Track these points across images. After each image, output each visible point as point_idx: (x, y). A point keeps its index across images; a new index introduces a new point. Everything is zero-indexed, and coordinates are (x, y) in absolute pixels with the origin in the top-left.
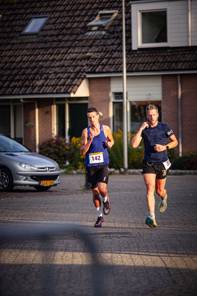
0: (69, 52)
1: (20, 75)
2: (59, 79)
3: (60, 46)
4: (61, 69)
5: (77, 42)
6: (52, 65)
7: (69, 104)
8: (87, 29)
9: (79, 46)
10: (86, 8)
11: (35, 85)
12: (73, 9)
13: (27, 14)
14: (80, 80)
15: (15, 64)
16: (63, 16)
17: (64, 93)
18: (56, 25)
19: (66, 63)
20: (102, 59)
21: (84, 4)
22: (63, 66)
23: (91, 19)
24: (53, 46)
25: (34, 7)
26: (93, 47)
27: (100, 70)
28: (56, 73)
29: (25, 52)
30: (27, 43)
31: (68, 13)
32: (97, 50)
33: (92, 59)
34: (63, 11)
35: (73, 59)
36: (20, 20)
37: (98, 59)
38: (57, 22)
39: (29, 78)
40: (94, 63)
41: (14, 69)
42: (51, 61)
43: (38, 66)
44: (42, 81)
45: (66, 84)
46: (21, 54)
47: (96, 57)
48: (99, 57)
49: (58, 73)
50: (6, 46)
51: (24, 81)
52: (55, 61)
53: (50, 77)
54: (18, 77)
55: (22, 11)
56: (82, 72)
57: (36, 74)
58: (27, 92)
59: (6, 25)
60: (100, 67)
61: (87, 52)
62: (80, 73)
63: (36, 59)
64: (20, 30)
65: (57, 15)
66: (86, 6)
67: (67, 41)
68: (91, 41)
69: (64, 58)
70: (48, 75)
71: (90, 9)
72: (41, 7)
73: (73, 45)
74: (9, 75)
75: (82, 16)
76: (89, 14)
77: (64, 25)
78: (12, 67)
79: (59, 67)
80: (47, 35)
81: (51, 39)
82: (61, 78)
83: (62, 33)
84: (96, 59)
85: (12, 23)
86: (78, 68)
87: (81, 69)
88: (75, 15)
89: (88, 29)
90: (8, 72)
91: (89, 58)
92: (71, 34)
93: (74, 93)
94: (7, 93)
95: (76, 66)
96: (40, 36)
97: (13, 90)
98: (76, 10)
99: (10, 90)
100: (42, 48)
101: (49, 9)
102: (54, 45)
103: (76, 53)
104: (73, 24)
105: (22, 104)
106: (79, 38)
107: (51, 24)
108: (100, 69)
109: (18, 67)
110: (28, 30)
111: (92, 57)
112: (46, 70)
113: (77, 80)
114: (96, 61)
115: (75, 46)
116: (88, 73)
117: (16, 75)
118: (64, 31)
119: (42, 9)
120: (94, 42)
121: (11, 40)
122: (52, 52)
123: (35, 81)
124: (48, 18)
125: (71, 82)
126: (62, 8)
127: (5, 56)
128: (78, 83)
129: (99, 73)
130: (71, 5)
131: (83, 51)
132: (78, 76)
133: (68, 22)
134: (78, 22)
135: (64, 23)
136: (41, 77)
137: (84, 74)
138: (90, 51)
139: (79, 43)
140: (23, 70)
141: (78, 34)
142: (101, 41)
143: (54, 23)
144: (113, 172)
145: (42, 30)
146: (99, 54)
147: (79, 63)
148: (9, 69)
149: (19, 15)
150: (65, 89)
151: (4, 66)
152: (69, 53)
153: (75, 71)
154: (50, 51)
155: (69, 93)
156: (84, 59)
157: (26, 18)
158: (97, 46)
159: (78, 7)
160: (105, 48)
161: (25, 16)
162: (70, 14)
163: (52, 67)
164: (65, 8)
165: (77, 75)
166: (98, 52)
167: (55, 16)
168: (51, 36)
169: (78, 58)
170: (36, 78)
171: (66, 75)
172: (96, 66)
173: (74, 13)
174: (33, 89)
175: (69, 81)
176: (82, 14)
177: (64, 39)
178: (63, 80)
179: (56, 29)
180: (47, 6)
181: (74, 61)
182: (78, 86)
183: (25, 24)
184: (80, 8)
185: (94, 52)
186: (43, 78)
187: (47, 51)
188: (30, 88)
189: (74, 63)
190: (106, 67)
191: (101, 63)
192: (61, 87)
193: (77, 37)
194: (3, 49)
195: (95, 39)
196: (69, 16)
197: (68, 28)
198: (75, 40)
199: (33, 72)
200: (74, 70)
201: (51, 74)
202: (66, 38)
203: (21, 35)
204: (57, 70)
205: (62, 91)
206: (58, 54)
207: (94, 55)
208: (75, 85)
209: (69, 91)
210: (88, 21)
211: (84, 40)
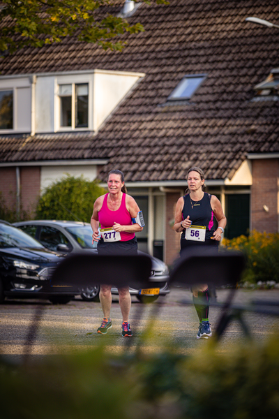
0: (228, 124)
1: (161, 154)
2: (212, 160)
3: (216, 116)
4: (215, 147)
5: (239, 111)
6: (204, 142)
7: (226, 195)
8: (254, 93)
9: (242, 117)
10: (256, 65)
11: (180, 168)
12: (238, 66)
13: (178, 73)
14: (240, 161)
15: (156, 140)
16: (225, 76)
17: (217, 179)
18: (214, 87)
19: (223, 139)
20: (270, 133)
21: (253, 59)
22: (219, 143)
23: (261, 80)
24: (208, 116)
25: (187, 64)
26: (260, 118)
27: (267, 149)
28: (208, 152)
29: (171, 124)
30: (174, 112)
31: (231, 72)
32: (264, 122)
33: (257, 134)
34: (224, 69)
35: (232, 134)
36: (168, 80)
37: (265, 135)
38: (217, 84)
39: (174, 159)
40: (260, 140)
41: (155, 146)
42: (203, 135)
43: (186, 143)
44: (189, 163)
45: (221, 167)
46: (166, 126)
47: (263, 131)
48: (267, 131)
49: (211, 152)
50: (147, 115)
51: (166, 163)
52: (209, 137)
53: (201, 158)
54: (158, 158)
55: (172, 69)
56: (243, 152)
57: (183, 153)
58: (170, 177)
59: (150, 87)
60: (267, 144)
61: (250, 125)
62: (240, 153)
63: (185, 134)
64: (167, 94)
65: (217, 74)
66: (256, 62)
67: (227, 109)
68: (258, 110)
69: (221, 132)
70: (198, 155)
71: (261, 66)
72: (196, 63)
73: (234, 115)
74: (147, 155)
75: (249, 76)
76: (259, 73)
77: (226, 88)
78: (152, 144)
79: (213, 144)
80: (201, 102)
81: (206, 106)
82: (215, 159)
83: (221, 98)
84: (261, 133)
85: (157, 84)
86: (238, 146)
87: (241, 148)
88: (241, 74)
89: (256, 94)
90: (147, 150)
91: (253, 132)
92: (233, 100)
93: (230, 179)
94: (143, 178)
95: (235, 144)
96: (193, 102)
97: (151, 175)
98: (242, 68)
99: (147, 174)
100: (193, 119)
101: (207, 66)
102: (210, 114)
103: (237, 126)
104: (236, 87)
105: (164, 194)
106: (243, 105)
107: (208, 86)
108: (266, 147)
109: (160, 143)
110: (177, 94)
111: (258, 131)
112: (196, 149)
113: (234, 161)
114: (263, 136)
115: (238, 117)
116: (251, 152)
117: (156, 154)
118: (225, 96)
119: (198, 67)
120: (262, 111)
121: (155, 107)
122: (206, 124)
123: (180, 163)
124: (205, 78)
125: (228, 165)
126: (224, 65)
127: (145, 129)
128: (236, 166)
129: (265, 152)
130: (236, 61)
131: (247, 122)
132: (237, 156)
133: (230, 84)
134: (243, 84)
135: (226, 85)
136: (189, 158)
137: (246, 154)
138: (255, 122)
139: (242, 113)
140: (166, 148)
141: (242, 100)
142: (271, 110)
143: (212, 86)
144: (273, 286)
145: (196, 94)
146: (267, 127)
147: (240, 139)
148: (148, 146)
149: (168, 75)
150: (218, 175)
151: (142, 143)
152: (228, 126)
153: (234, 150)
154: (204, 122)
155: (223, 179)
156: (247, 133)
157: (176, 78)
158: (266, 116)
159: (246, 64)
160: (275, 119)
161: (175, 75)
162: (234, 73)
163: (204, 144)
164: (229, 65)
165: (235, 155)
166: (266, 124)
167: (214, 76)
168: (207, 102)
169: (239, 132)
170: (182, 159)
171: (222, 155)
172: (262, 144)
173: (239, 72)
174: (177, 174)
175: (225, 162)
176: (250, 73)
177: (223, 106)
178: (216, 162)
179: (214, 94)
180: (205, 62)
181: (233, 137)
182: (236, 170)
183: (174, 86)
184: (247, 65)
185: (261, 125)
186: (192, 158)
187: (200, 122)
188: (173, 172)
189: (234, 140)
190: (275, 145)
191: (269, 139)
192: (214, 171)
193: (240, 104)
194: (143, 119)
195: (264, 108)
196: (231, 76)
197: (230, 92)
198: (238, 108)
199: (180, 151)
200: (232, 148)
201: (201, 154)
202: (226, 105)
203: (168, 101)
204: (211, 148)
205: (215, 176)
206: (213, 127)
207: (260, 129)
208: (231, 169)
209: (224, 176)
210: (257, 83)
211: (249, 108)
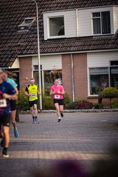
3: (2, 39)
4: (2, 53)
5: (12, 37)
8: (19, 29)
9: (13, 39)
10: (17, 16)
12: (9, 17)
14: (14, 58)
16: (4, 22)
17: (5, 66)
19: (6, 49)
20: (27, 46)
21: (16, 14)
22: (4, 50)
26: (22, 39)
31: (6, 20)
33: (21, 46)
34: (3, 19)
35: (10, 47)
40: (22, 49)
45: (6, 61)
48: (25, 45)
49: (1, 55)
60: (25, 50)
61: (18, 43)
62: (14, 55)
66: (17, 15)
67: (6, 36)
68: (20, 36)
69: (5, 46)
71: (20, 17)
73: (10, 38)
76: (19, 20)
82: (3, 58)
83: (3, 31)
87: (14, 52)
91: (19, 45)
92: (9, 32)
93: (11, 67)
95: (11, 51)
98: (12, 18)
103: (12, 43)
104: (9, 26)
106: (13, 34)
108: (25, 52)
113: (12, 58)
114: (23, 47)
116: (19, 54)
118: (5, 30)
126: (3, 17)
129: (25, 54)
131: (15, 42)
133: (7, 25)
135: (5, 26)
137: (17, 55)
138: (20, 41)
141: (13, 32)
142: (26, 36)
146: (25, 43)
147: (14, 49)
150: (5, 64)
152: (8, 43)
153: (11, 53)
155: (8, 67)
156: (16, 46)
158: (24, 39)
159: (13, 16)
160: (28, 40)
162: (8, 20)
164: (5, 17)
165: (12, 56)
166: (24, 42)
169: (12, 46)
171: (6, 56)
173: (10, 20)
175: (8, 59)
176: (15, 20)
177: (4, 35)
181: (10, 48)
182: (13, 62)
184: (13, 17)
185: (22, 42)
190: (29, 51)
191: (26, 48)
192: (3, 63)
195: (23, 35)
196: (7, 22)
197: (7, 28)
202: (6, 34)
206: (1, 44)
207: (22, 44)
208: (11, 62)
209: (8, 65)
210: (19, 24)
211: (16, 35)
